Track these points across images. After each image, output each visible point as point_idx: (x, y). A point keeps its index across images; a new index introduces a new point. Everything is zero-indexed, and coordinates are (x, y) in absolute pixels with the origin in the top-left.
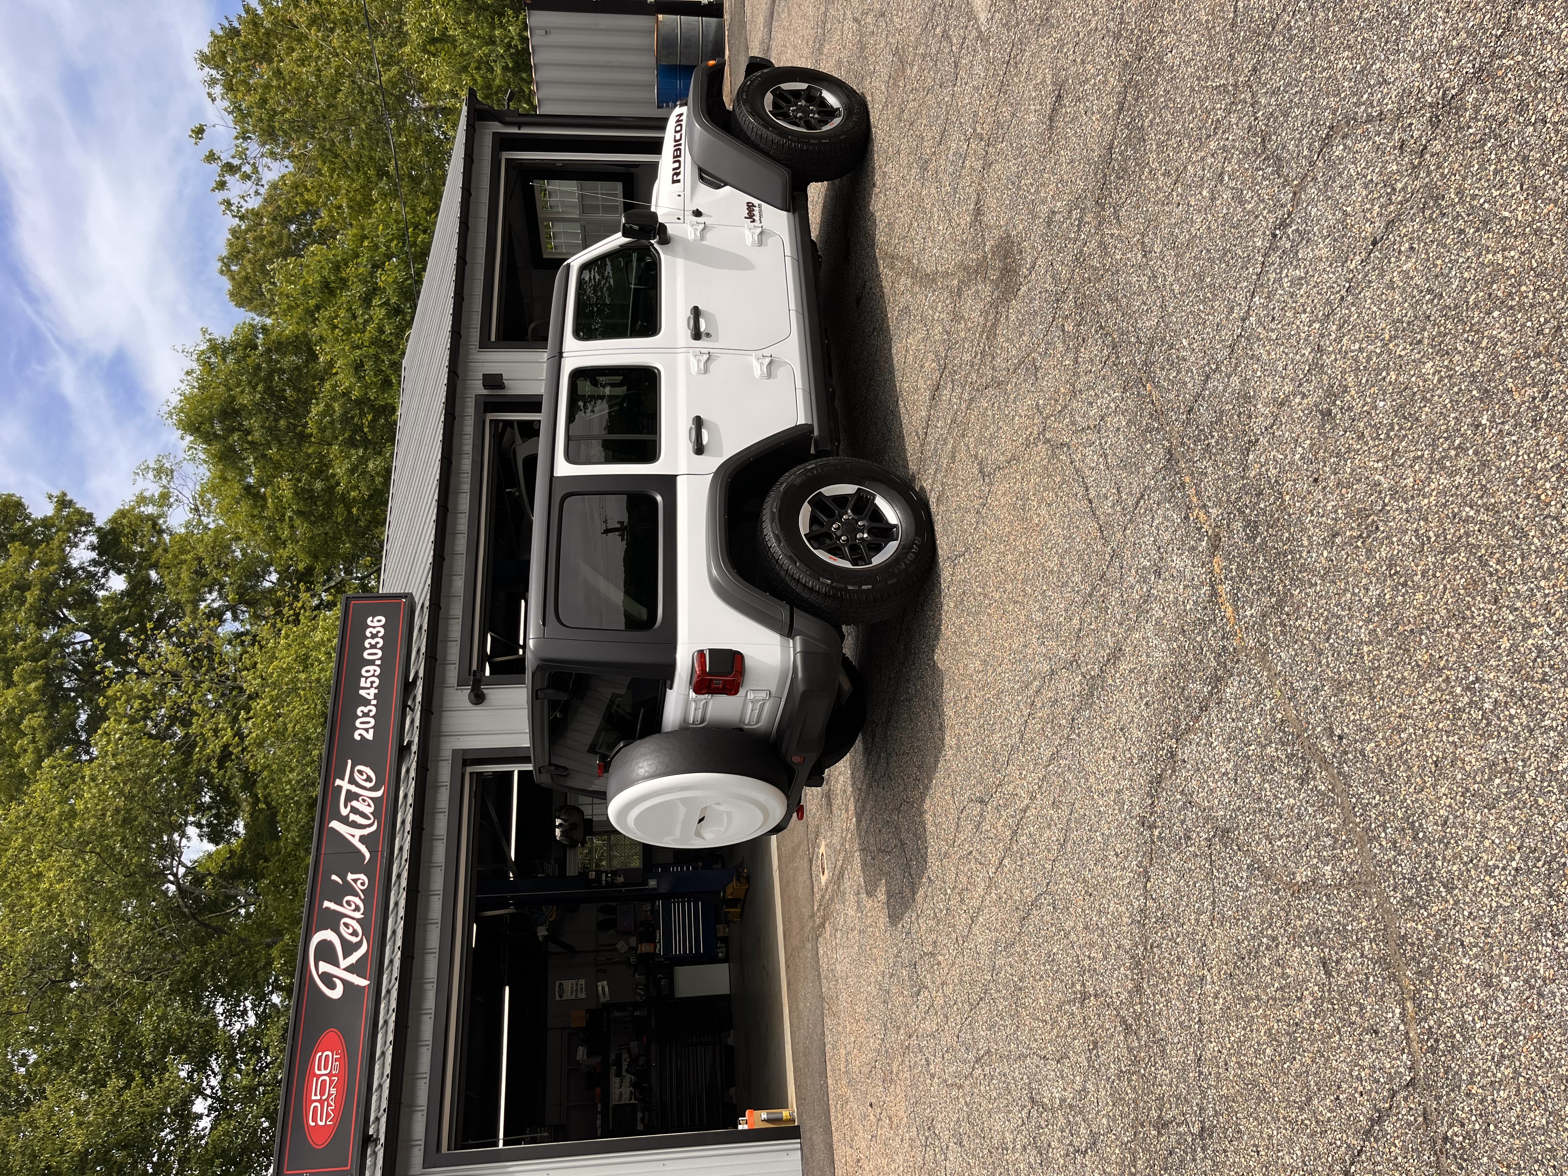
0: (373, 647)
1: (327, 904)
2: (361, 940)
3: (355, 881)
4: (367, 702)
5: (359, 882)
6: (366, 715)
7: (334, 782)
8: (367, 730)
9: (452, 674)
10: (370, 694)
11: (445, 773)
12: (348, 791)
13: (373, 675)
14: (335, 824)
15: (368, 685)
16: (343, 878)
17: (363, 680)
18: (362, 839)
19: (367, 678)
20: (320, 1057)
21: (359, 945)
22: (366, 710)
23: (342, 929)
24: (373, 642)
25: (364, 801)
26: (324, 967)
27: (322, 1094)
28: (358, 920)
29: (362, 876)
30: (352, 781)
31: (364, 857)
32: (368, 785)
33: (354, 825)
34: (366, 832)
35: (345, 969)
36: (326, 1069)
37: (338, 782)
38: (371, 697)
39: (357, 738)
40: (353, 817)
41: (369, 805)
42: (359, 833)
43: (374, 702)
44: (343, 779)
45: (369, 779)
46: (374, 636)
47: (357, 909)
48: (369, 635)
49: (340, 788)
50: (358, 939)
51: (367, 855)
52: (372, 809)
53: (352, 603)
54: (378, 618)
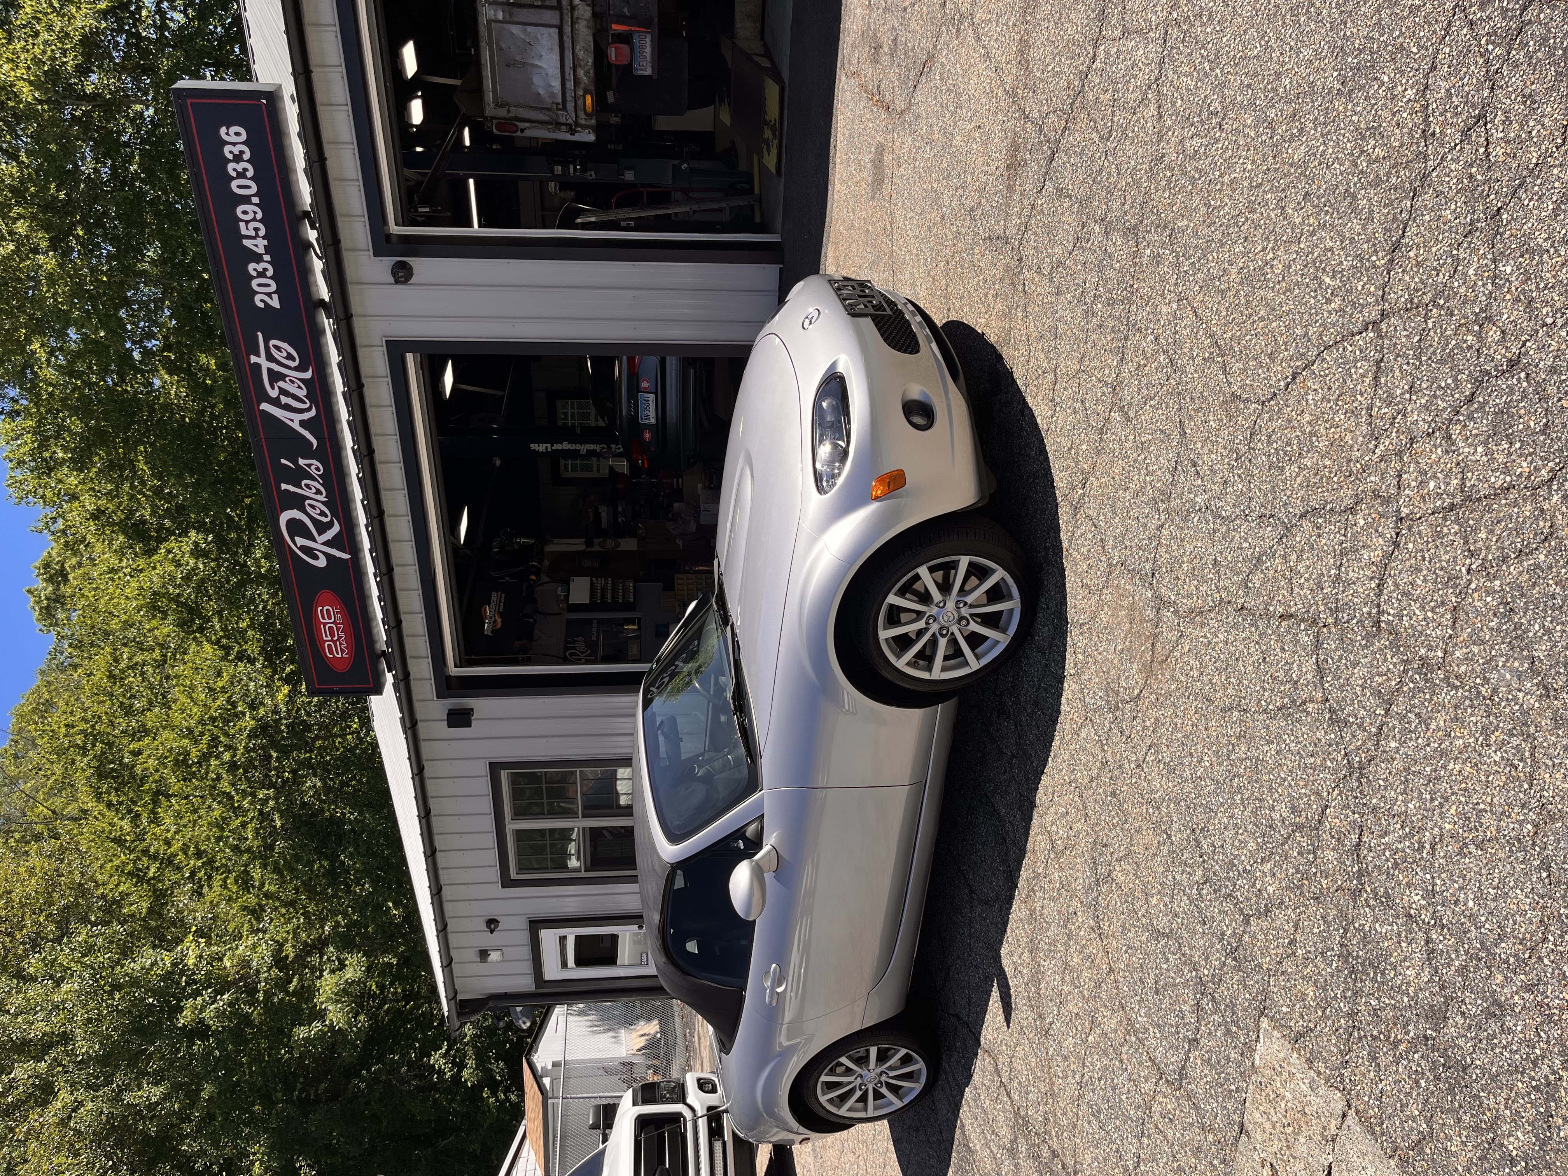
0: (242, 175)
1: (284, 486)
2: (332, 521)
3: (309, 466)
4: (258, 258)
5: (313, 467)
6: (262, 274)
7: (249, 359)
8: (269, 295)
9: (362, 234)
10: (259, 245)
12: (270, 370)
13: (254, 219)
14: (265, 406)
15: (253, 234)
16: (295, 462)
17: (242, 225)
18: (302, 423)
19: (247, 222)
20: (322, 611)
21: (330, 525)
22: (260, 267)
23: (308, 509)
24: (240, 167)
25: (293, 382)
26: (300, 541)
27: (332, 635)
28: (322, 502)
29: (314, 462)
30: (270, 358)
31: (311, 444)
32: (293, 364)
33: (287, 408)
34: (306, 416)
35: (323, 544)
36: (330, 618)
37: (254, 359)
38: (261, 250)
39: (262, 305)
40: (284, 400)
41: (299, 387)
42: (298, 417)
43: (267, 258)
44: (258, 355)
45: (289, 357)
46: (238, 158)
48: (230, 157)
49: (258, 366)
50: (328, 519)
51: (315, 443)
52: (305, 392)
53: (189, 101)
54: (234, 129)
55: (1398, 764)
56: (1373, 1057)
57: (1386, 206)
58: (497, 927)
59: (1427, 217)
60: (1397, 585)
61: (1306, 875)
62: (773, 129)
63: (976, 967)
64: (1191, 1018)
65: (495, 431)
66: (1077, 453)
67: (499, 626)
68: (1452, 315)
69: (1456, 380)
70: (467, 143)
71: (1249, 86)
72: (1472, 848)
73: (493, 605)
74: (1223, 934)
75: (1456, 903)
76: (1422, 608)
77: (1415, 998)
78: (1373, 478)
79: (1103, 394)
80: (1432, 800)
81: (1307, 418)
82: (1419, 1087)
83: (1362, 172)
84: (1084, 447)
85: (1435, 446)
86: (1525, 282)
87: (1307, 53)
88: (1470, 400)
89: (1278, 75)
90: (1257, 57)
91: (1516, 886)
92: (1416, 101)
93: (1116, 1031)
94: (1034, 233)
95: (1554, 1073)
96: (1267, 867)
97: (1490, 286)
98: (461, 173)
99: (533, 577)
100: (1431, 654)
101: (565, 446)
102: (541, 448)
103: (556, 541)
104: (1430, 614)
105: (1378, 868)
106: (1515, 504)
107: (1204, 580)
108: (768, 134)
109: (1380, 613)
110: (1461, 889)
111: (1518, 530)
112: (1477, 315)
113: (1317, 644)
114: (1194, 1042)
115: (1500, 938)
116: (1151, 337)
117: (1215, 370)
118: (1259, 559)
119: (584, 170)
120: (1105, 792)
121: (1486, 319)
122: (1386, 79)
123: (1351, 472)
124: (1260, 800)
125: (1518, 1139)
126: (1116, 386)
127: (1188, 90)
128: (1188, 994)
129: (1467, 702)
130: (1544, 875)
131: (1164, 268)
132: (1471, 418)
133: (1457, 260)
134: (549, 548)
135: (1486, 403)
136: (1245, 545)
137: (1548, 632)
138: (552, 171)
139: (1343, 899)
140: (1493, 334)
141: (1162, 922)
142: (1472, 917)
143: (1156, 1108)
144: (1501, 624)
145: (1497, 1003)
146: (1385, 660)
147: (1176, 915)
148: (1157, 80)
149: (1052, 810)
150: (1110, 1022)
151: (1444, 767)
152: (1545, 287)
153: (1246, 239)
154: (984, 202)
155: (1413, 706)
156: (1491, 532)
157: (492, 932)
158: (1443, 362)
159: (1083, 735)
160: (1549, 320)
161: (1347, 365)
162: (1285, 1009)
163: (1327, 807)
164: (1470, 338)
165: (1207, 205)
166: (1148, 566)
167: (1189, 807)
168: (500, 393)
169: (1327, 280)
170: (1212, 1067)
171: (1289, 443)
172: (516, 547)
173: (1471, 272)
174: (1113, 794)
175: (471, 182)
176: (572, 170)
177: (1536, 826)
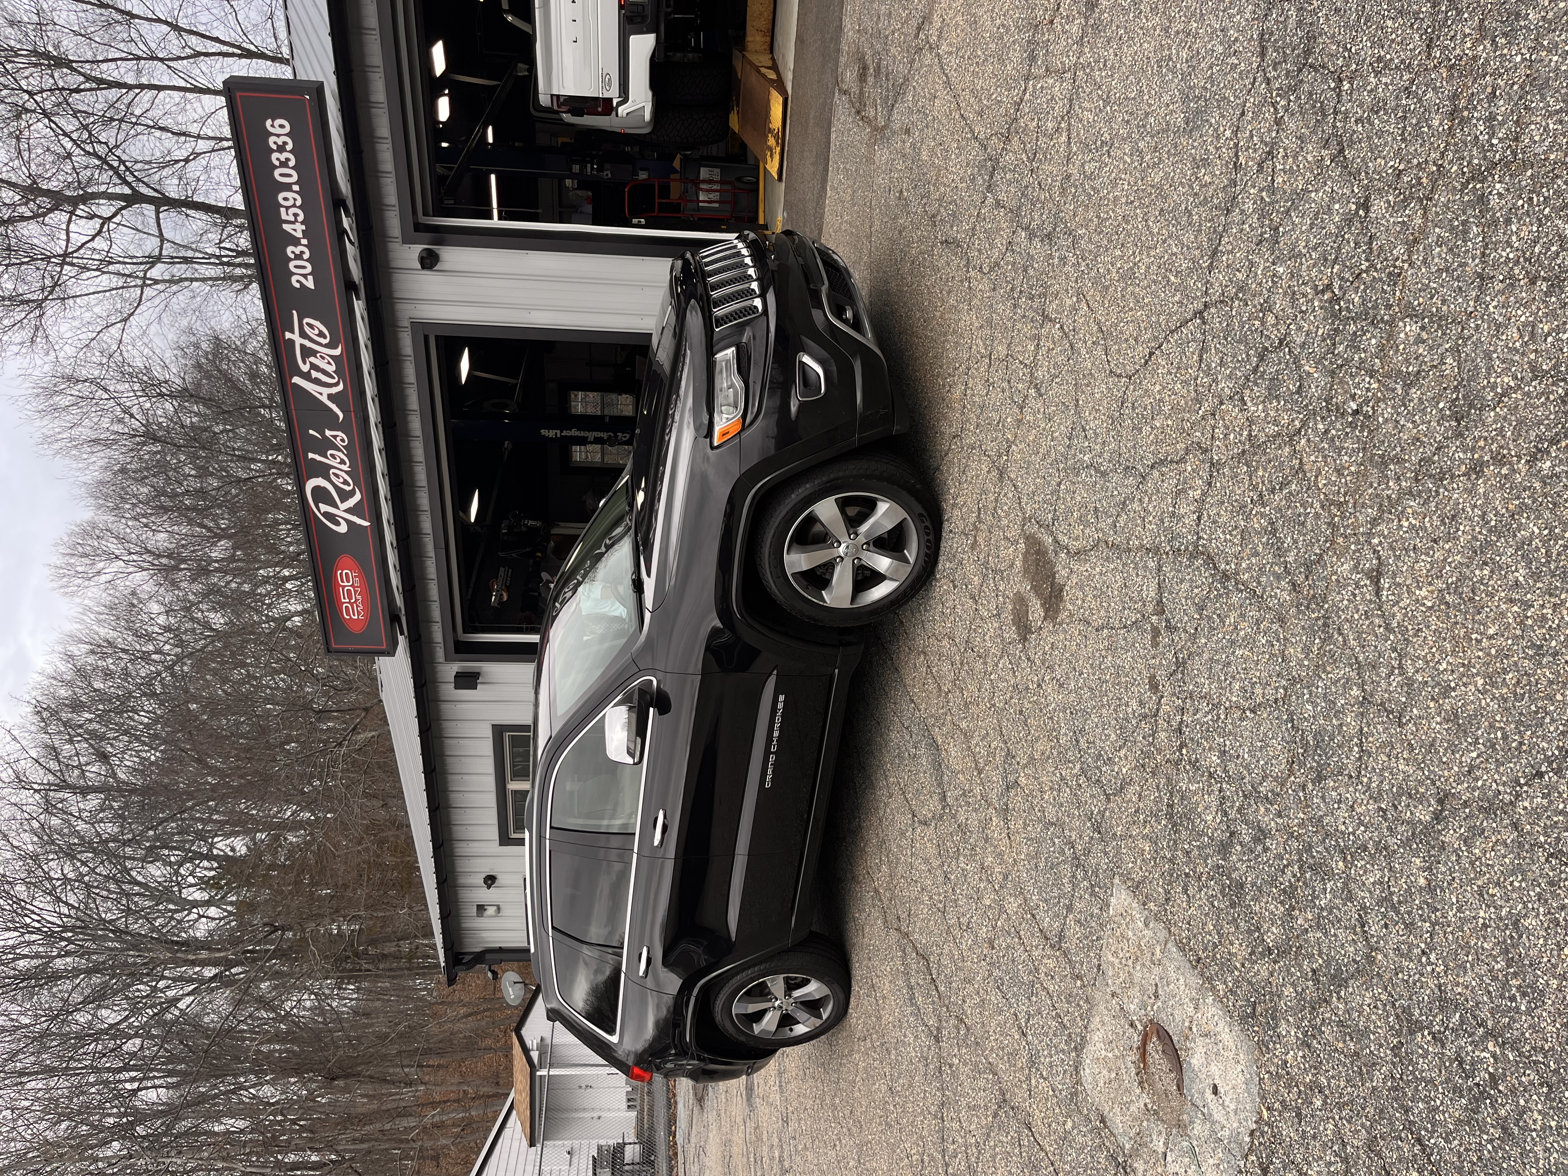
0: (284, 164)
1: (311, 455)
2: (354, 489)
3: (335, 437)
4: (296, 242)
5: (338, 439)
6: (299, 257)
7: (284, 335)
8: (305, 276)
9: (394, 223)
10: (296, 230)
11: (407, 344)
12: (302, 346)
13: (294, 206)
14: (296, 380)
15: (293, 219)
17: (283, 210)
18: (330, 397)
19: (287, 208)
20: (341, 574)
21: (352, 494)
22: (297, 250)
23: (333, 478)
24: (283, 157)
25: (323, 358)
26: (324, 508)
27: (350, 597)
28: (346, 472)
29: (340, 433)
30: (303, 335)
31: (338, 416)
32: (324, 341)
33: (317, 382)
34: (334, 390)
35: (345, 511)
36: (348, 581)
37: (288, 335)
38: (299, 235)
39: (297, 285)
40: (314, 374)
41: (329, 363)
42: (326, 391)
43: (304, 241)
44: (293, 332)
45: (321, 334)
46: (281, 149)
47: (342, 462)
48: (274, 147)
49: (292, 342)
50: (351, 488)
51: (341, 415)
52: (334, 368)
53: (238, 94)
54: (279, 122)
55: (1206, 656)
56: (1185, 891)
57: (1210, 221)
58: (493, 883)
59: (1234, 230)
60: (1209, 516)
61: (1148, 755)
62: (776, 137)
63: (916, 882)
64: (1068, 888)
65: (507, 416)
66: (1003, 426)
67: (505, 598)
68: (1247, 305)
69: (1248, 355)
70: (490, 140)
71: (1128, 122)
72: (1248, 713)
73: (500, 579)
74: (1092, 814)
75: (1238, 756)
76: (1224, 532)
77: (1211, 838)
78: (1197, 434)
79: (1024, 375)
80: (1226, 680)
81: (1158, 387)
82: (1214, 906)
83: (1196, 194)
84: (1009, 420)
85: (1234, 406)
86: (1290, 279)
87: (1166, 98)
88: (1255, 370)
89: (1147, 114)
90: (1134, 99)
91: (1273, 737)
92: (1232, 139)
93: (1016, 913)
94: (979, 238)
95: (1294, 876)
96: (1123, 752)
97: (1270, 283)
98: (484, 168)
99: (539, 554)
100: (1228, 567)
101: (574, 432)
102: (551, 434)
103: (562, 524)
104: (1228, 537)
105: (1192, 739)
106: (1280, 447)
107: (1087, 525)
108: (772, 141)
109: (1199, 538)
110: (1240, 746)
111: (1280, 468)
112: (1261, 305)
113: (1159, 569)
114: (1070, 908)
115: (1264, 778)
116: (1058, 326)
117: (1099, 352)
118: (1125, 502)
119: (601, 169)
120: (1015, 712)
121: (1266, 308)
122: (1213, 121)
123: (1184, 429)
124: (1120, 699)
125: (1273, 933)
126: (1033, 367)
127: (1088, 122)
128: (1066, 870)
129: (1248, 601)
130: (1289, 725)
131: (1067, 268)
132: (1256, 384)
133: (1252, 263)
134: (555, 531)
135: (1265, 371)
136: (1116, 493)
137: (1295, 542)
138: (570, 170)
139: (1171, 770)
140: (1271, 319)
141: (1051, 814)
142: (1247, 767)
143: (1043, 969)
144: (1268, 539)
145: (1260, 830)
146: (1201, 575)
147: (1062, 805)
148: (1068, 112)
149: (977, 733)
150: (1012, 905)
151: (1234, 652)
152: (1303, 283)
153: (1123, 245)
154: (942, 210)
155: (1216, 609)
156: (1265, 470)
157: (489, 887)
158: (1239, 342)
159: (1000, 665)
160: (1304, 308)
161: (1183, 344)
162: (1130, 865)
163: (1162, 697)
164: (1257, 322)
165: (1098, 217)
166: (1050, 516)
167: (1072, 713)
168: (514, 381)
169: (1172, 278)
170: (1082, 925)
171: (1145, 409)
172: (524, 529)
173: (1259, 272)
174: (1021, 712)
175: (493, 177)
176: (589, 170)
177: (1285, 689)
